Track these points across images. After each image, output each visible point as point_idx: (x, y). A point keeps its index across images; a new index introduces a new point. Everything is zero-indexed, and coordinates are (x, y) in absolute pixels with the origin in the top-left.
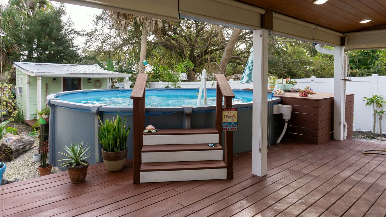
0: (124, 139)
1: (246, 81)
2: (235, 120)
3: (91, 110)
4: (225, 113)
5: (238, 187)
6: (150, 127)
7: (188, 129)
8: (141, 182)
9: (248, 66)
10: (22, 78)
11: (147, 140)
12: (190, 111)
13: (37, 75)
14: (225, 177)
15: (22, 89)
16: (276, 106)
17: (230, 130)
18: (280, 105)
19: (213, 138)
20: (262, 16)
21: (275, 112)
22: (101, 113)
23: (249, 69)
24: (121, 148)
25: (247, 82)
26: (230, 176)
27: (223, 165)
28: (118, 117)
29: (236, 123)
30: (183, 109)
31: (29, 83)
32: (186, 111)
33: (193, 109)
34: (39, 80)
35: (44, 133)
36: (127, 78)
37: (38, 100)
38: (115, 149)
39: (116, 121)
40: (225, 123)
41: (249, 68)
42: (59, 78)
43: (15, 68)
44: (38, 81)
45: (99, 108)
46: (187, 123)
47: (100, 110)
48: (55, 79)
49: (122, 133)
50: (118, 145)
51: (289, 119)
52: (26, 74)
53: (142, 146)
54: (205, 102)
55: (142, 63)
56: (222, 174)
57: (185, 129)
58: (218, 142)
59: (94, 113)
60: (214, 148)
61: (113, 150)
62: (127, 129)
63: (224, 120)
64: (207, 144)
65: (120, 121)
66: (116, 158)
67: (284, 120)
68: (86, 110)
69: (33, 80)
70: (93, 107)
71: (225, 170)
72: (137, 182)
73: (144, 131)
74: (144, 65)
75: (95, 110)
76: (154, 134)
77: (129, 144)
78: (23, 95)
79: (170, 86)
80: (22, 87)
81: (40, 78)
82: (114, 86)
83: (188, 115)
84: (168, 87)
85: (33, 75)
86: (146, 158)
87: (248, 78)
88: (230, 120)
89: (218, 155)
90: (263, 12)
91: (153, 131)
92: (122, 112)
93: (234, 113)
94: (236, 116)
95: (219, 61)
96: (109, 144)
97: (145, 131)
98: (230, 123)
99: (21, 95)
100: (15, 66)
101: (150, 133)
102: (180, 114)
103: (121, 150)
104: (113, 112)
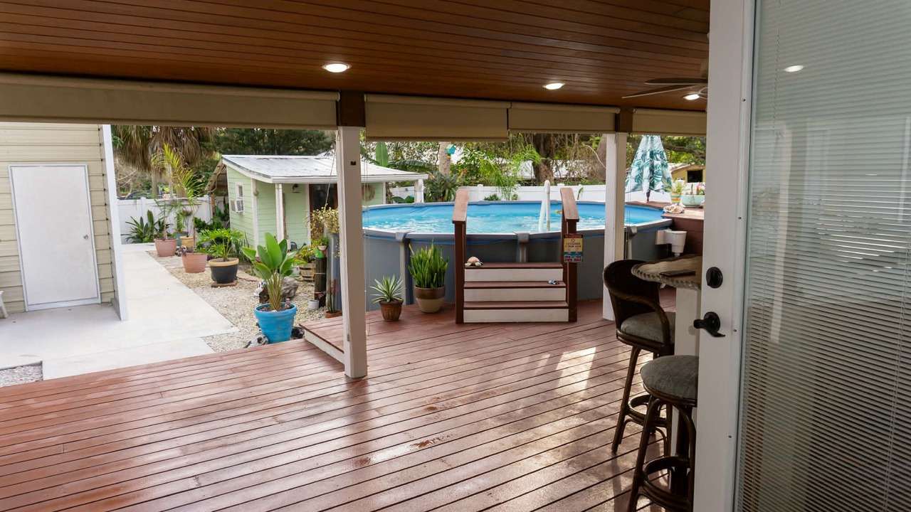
0: (441, 273)
1: (632, 188)
2: (580, 250)
3: (395, 238)
4: (567, 241)
5: (581, 328)
6: (473, 259)
7: (523, 262)
8: (465, 322)
9: (636, 162)
10: (241, 184)
11: (470, 275)
12: (526, 239)
13: (275, 181)
14: (566, 319)
15: (242, 203)
16: (660, 233)
17: (573, 261)
18: (669, 231)
19: (556, 274)
20: (617, 117)
21: (660, 241)
22: (407, 241)
23: (637, 168)
24: (439, 283)
25: (634, 190)
26: (573, 319)
27: (566, 305)
28: (432, 248)
29: (581, 253)
30: (517, 236)
31: (256, 194)
32: (520, 239)
33: (530, 235)
34: (278, 189)
35: (321, 270)
36: (421, 182)
37: (278, 223)
38: (432, 285)
39: (430, 251)
40: (566, 253)
41: (638, 164)
42: (303, 185)
43: (225, 166)
44: (276, 190)
45: (405, 234)
46: (522, 254)
47: (407, 237)
48: (296, 186)
49: (439, 266)
50: (434, 280)
51: (682, 251)
52: (249, 178)
53: (464, 282)
54: (549, 226)
55: (446, 149)
56: (563, 315)
57: (519, 263)
58: (562, 279)
59: (399, 242)
60: (556, 286)
61: (428, 286)
62: (445, 262)
63: (566, 250)
64: (547, 282)
65: (435, 251)
66: (433, 296)
67: (674, 253)
68: (388, 238)
69: (264, 189)
70: (397, 233)
71: (567, 310)
72: (460, 321)
73: (466, 264)
74: (449, 155)
75: (400, 238)
76: (478, 268)
77: (448, 280)
78: (244, 213)
79: (499, 195)
80: (242, 201)
81: (280, 186)
82: (390, 193)
83: (523, 244)
84: (495, 196)
85: (269, 181)
86: (469, 295)
87: (637, 183)
88: (573, 250)
89: (561, 294)
90: (617, 111)
91: (478, 264)
92: (438, 240)
93: (579, 240)
94: (581, 244)
95: (597, 143)
96: (424, 280)
97: (468, 264)
98: (573, 253)
99: (241, 214)
100: (225, 162)
101: (473, 266)
102: (511, 243)
103: (438, 286)
104: (425, 241)
